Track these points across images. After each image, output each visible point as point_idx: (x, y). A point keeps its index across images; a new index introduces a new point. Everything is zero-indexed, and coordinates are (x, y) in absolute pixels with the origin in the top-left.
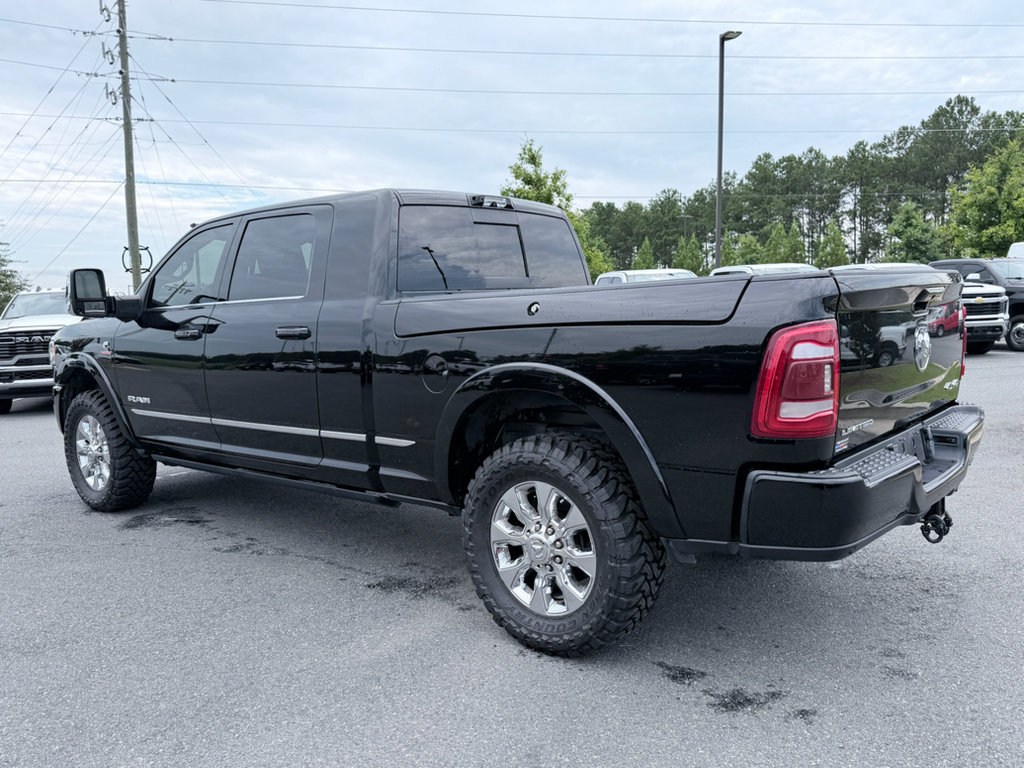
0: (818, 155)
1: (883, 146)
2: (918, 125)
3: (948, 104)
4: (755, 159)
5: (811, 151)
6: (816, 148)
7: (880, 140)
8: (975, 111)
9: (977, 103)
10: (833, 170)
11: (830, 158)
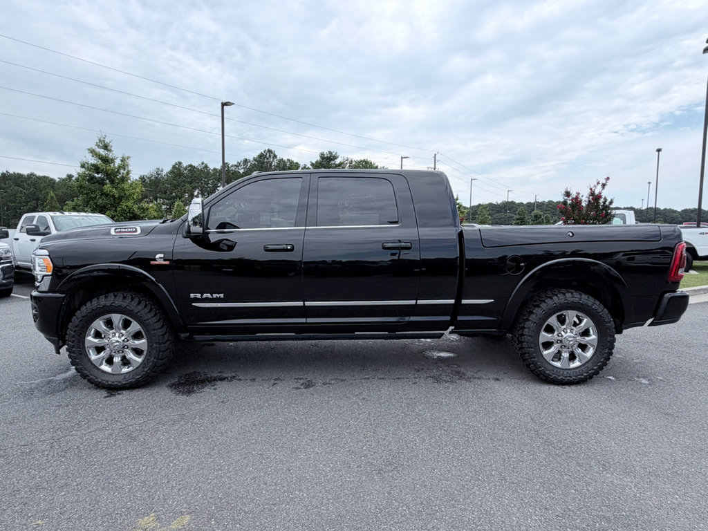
0: (206, 167)
1: (237, 166)
2: (252, 159)
3: (265, 152)
4: (174, 164)
5: (203, 163)
6: (205, 162)
7: (236, 163)
8: (275, 156)
9: (276, 153)
10: (214, 174)
11: (212, 168)
